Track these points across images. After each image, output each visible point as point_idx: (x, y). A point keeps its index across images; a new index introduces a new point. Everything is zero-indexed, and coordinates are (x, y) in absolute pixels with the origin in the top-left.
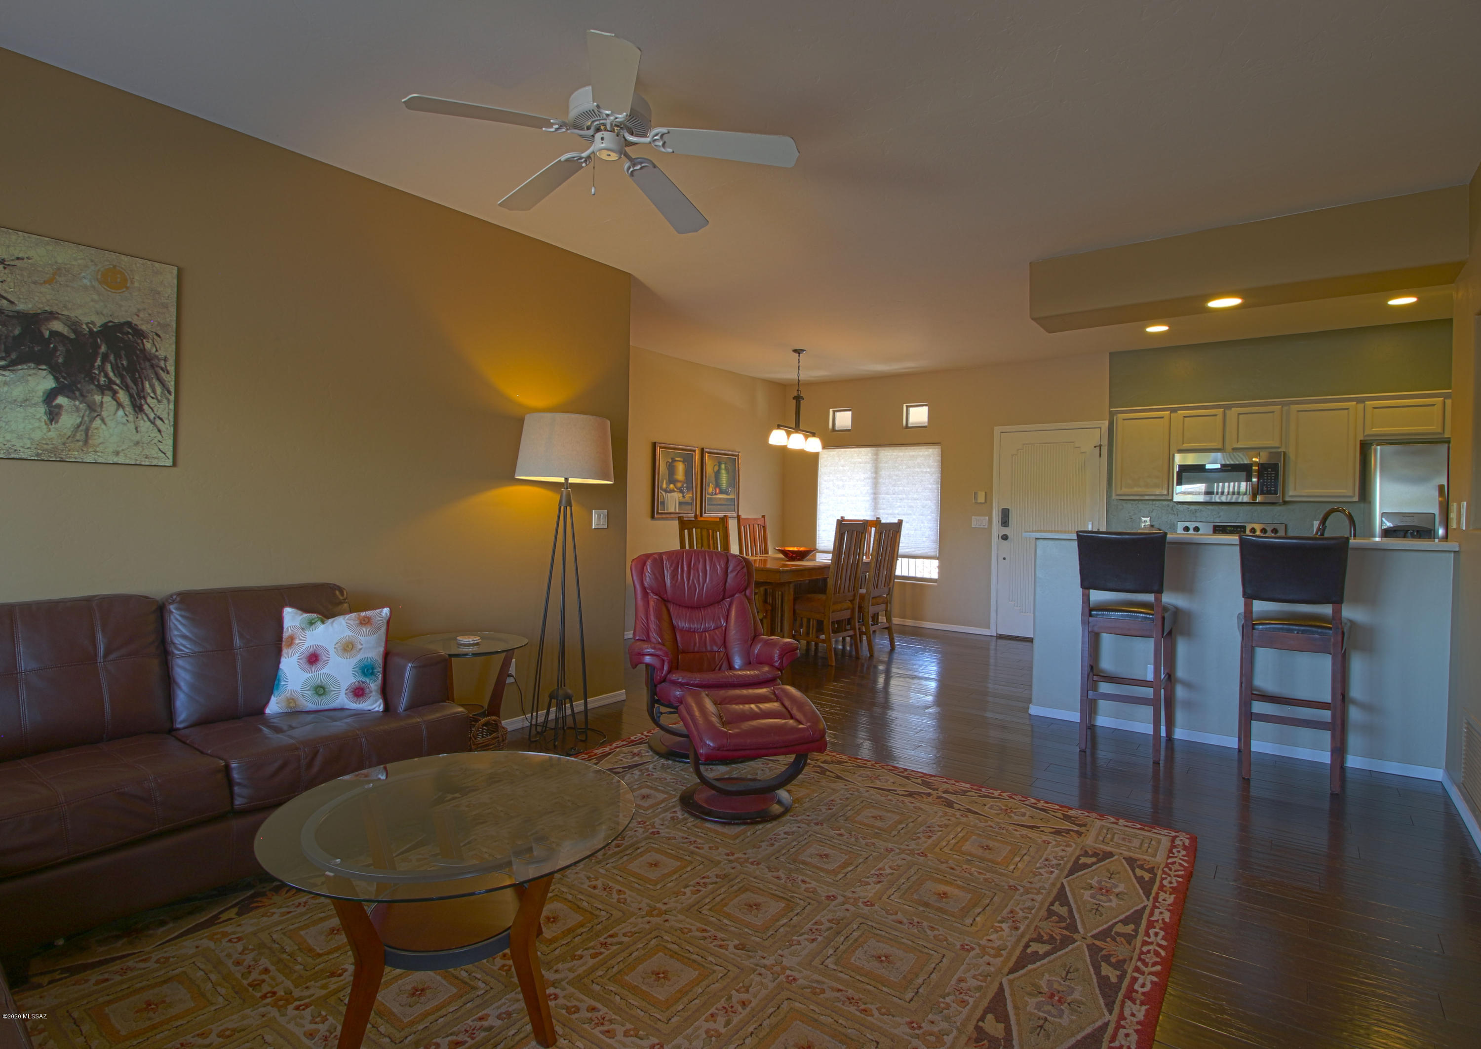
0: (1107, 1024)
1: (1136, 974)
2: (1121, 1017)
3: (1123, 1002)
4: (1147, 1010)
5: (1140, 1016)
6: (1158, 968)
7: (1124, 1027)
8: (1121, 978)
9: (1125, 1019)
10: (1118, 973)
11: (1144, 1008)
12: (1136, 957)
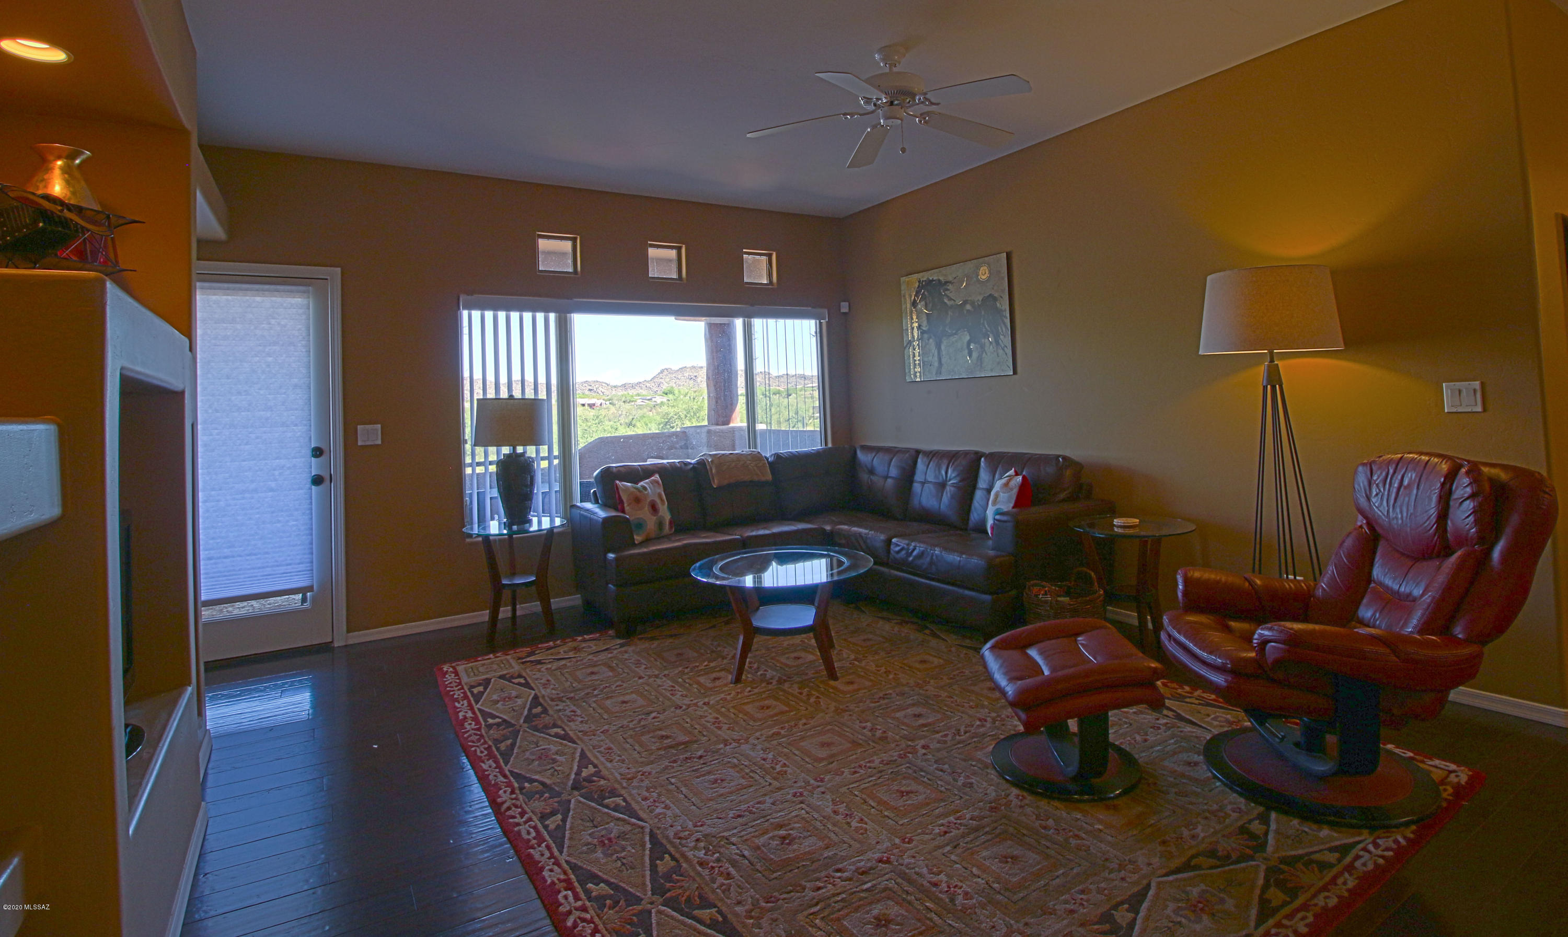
0: (561, 852)
1: (579, 903)
2: (557, 863)
3: (565, 873)
4: (546, 881)
5: (546, 873)
6: (570, 923)
7: (549, 858)
8: (588, 892)
9: (553, 864)
10: (594, 894)
11: (549, 881)
12: (596, 919)
